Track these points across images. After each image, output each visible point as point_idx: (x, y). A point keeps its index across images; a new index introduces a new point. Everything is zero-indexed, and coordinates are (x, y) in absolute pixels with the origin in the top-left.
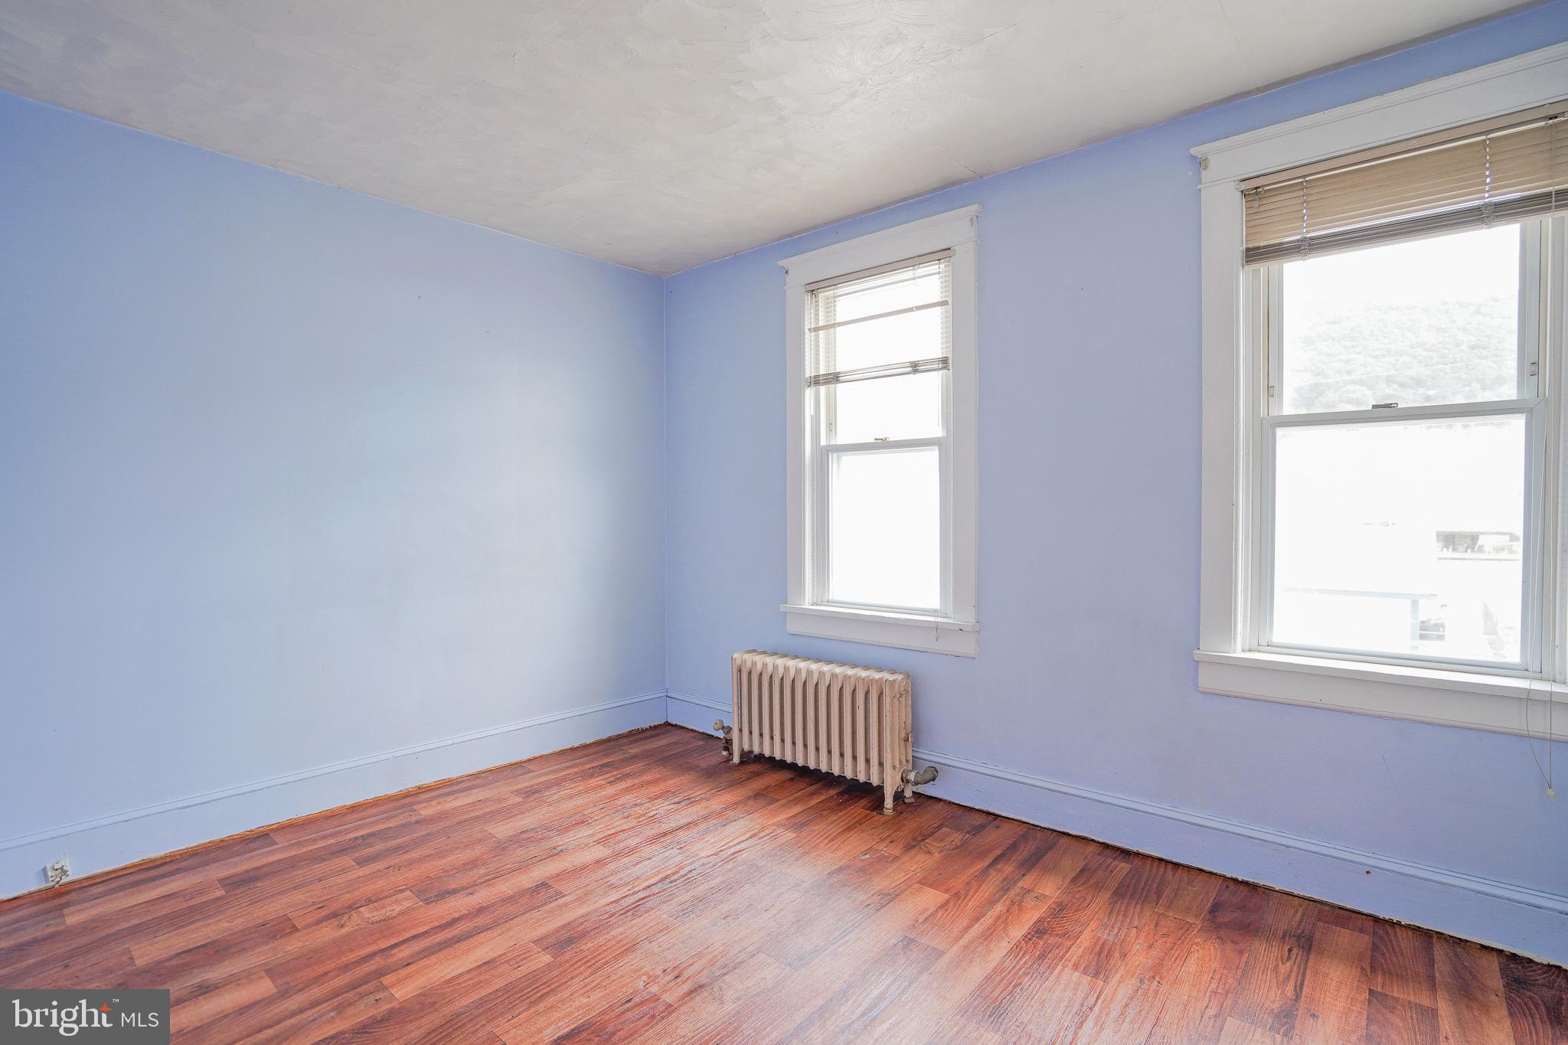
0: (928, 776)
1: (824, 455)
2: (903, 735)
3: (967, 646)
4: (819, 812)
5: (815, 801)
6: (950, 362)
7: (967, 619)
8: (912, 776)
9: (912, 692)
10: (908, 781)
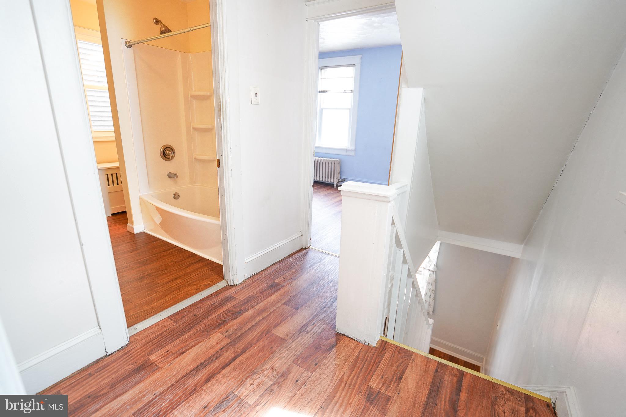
0: (343, 180)
1: (321, 110)
2: (338, 172)
3: (353, 154)
4: (321, 187)
5: (319, 186)
6: (353, 91)
7: (353, 148)
8: (340, 180)
9: (340, 163)
10: (339, 181)
